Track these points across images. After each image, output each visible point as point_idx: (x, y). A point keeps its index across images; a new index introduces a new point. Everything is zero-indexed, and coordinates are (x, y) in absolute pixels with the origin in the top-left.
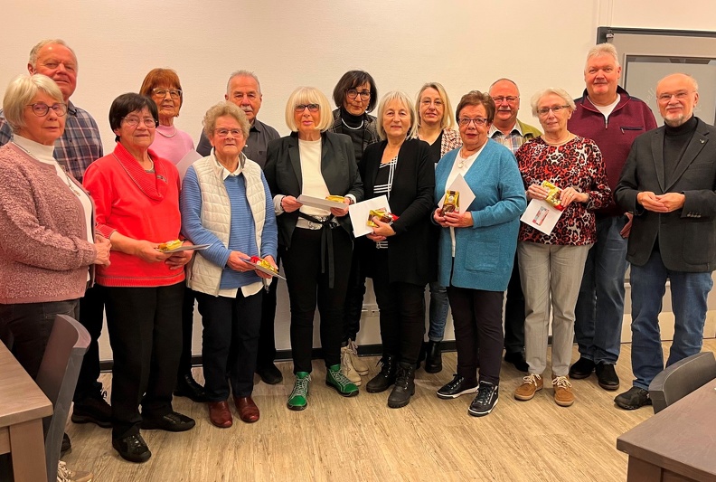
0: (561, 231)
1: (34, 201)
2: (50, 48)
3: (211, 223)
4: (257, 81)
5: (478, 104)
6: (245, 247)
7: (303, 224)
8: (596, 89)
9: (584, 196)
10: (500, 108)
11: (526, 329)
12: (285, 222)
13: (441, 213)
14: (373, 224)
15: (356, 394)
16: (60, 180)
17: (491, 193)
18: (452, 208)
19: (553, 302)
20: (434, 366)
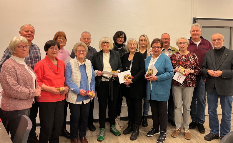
0: (185, 82)
1: (17, 77)
2: (27, 27)
3: (74, 80)
4: (90, 34)
5: (158, 43)
6: (85, 88)
7: (103, 79)
8: (194, 37)
9: (193, 72)
10: (165, 42)
11: (175, 113)
12: (98, 79)
13: (147, 76)
14: (126, 79)
15: (120, 135)
16: (26, 70)
17: (163, 70)
18: (151, 75)
19: (183, 104)
20: (145, 124)
